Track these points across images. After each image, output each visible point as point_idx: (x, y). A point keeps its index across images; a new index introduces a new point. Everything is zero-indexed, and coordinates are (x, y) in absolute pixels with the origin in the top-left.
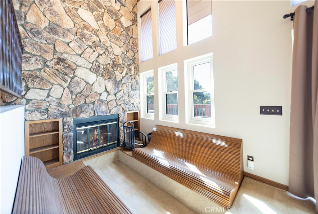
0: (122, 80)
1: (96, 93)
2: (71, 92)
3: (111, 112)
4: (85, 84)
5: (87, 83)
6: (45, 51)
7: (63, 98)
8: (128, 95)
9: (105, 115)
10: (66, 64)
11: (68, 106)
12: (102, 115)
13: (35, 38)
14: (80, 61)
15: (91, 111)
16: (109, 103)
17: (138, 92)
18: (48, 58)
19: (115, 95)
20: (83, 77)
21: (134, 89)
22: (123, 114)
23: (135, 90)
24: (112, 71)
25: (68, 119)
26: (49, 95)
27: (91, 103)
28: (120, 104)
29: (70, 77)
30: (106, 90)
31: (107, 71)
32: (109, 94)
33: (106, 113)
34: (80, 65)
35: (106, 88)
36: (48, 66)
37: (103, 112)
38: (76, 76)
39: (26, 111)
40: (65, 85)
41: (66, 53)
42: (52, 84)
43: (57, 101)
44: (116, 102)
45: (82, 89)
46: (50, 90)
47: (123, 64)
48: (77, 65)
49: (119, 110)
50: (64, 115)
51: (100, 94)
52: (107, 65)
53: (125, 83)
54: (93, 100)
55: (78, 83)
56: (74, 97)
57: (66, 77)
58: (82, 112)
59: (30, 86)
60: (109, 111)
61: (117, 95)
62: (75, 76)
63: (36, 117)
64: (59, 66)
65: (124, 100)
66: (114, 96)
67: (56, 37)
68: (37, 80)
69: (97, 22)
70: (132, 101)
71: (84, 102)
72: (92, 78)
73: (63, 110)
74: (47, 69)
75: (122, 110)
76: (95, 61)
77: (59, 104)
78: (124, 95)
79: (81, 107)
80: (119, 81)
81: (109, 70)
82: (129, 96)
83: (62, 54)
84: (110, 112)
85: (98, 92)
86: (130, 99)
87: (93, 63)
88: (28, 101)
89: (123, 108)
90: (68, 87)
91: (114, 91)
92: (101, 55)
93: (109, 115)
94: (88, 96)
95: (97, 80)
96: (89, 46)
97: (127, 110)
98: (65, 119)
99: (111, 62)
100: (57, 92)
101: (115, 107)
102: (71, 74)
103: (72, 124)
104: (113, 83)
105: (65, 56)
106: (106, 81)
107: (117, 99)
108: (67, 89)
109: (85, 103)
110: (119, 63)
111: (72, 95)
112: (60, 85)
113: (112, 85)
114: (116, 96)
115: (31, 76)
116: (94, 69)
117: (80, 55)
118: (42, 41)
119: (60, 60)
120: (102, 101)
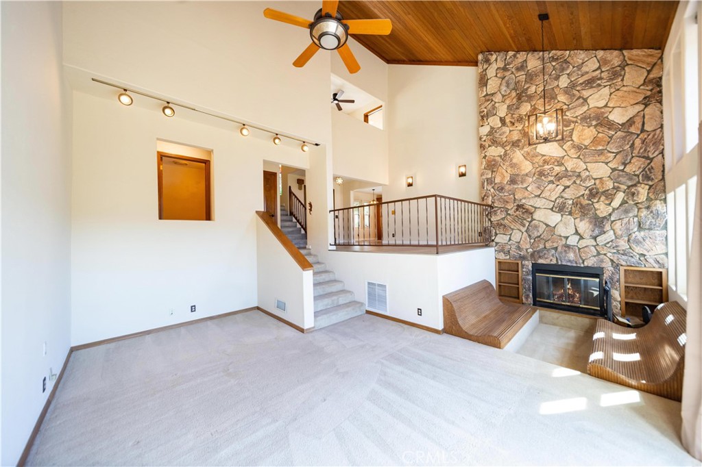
0: (610, 215)
1: (561, 236)
2: (530, 236)
3: (585, 263)
4: (545, 226)
5: (547, 225)
6: (507, 202)
7: (521, 242)
8: (626, 239)
9: (575, 265)
10: (524, 209)
11: (527, 250)
12: (569, 264)
13: (500, 194)
14: (538, 203)
15: (552, 258)
16: (582, 250)
17: (658, 232)
18: (509, 208)
19: (595, 238)
20: (542, 220)
21: (647, 227)
22: (612, 269)
23: (650, 229)
24: (588, 204)
25: (527, 262)
26: (510, 240)
27: (553, 248)
28: (605, 252)
29: (528, 221)
30: (577, 233)
31: (579, 206)
32: (582, 238)
33: (576, 263)
34: (538, 206)
35: (576, 229)
36: (509, 215)
37: (570, 261)
38: (535, 220)
39: (496, 251)
40: (524, 229)
41: (525, 198)
42: (513, 229)
43: (517, 244)
44: (597, 250)
45: (541, 232)
46: (511, 235)
47: (614, 188)
48: (536, 208)
49: (602, 261)
50: (523, 258)
51: (567, 238)
52: (579, 197)
53: (620, 219)
54: (555, 245)
55: (536, 227)
56: (532, 241)
57: (524, 221)
58: (540, 257)
59: (498, 232)
60: (581, 261)
61: (599, 239)
62: (533, 220)
63: (502, 257)
64: (518, 212)
65: (617, 246)
66: (593, 240)
67: (516, 186)
68: (502, 227)
69: (562, 147)
70: (638, 250)
71: (543, 247)
72: (554, 219)
73: (522, 253)
74: (508, 217)
75: (610, 263)
76: (559, 197)
77: (519, 248)
78: (616, 238)
79: (539, 252)
80: (605, 218)
81: (581, 205)
82: (629, 241)
83: (521, 200)
84: (583, 263)
85: (562, 235)
86: (634, 246)
87: (556, 200)
88: (497, 243)
89: (612, 261)
90: (526, 231)
91: (591, 233)
92: (569, 187)
93: (582, 265)
94: (548, 240)
95: (561, 220)
96: (552, 182)
97: (624, 263)
98: (523, 262)
99: (587, 192)
100: (516, 236)
101: (595, 256)
102: (529, 218)
103: (530, 268)
104: (591, 222)
105: (523, 201)
106: (576, 220)
107: (598, 245)
108: (525, 233)
109: (545, 248)
110: (604, 190)
111: (530, 239)
112: (519, 230)
113: (587, 225)
114: (596, 241)
115: (498, 224)
116: (556, 208)
117: (539, 196)
118: (505, 194)
119: (519, 207)
120: (568, 247)
